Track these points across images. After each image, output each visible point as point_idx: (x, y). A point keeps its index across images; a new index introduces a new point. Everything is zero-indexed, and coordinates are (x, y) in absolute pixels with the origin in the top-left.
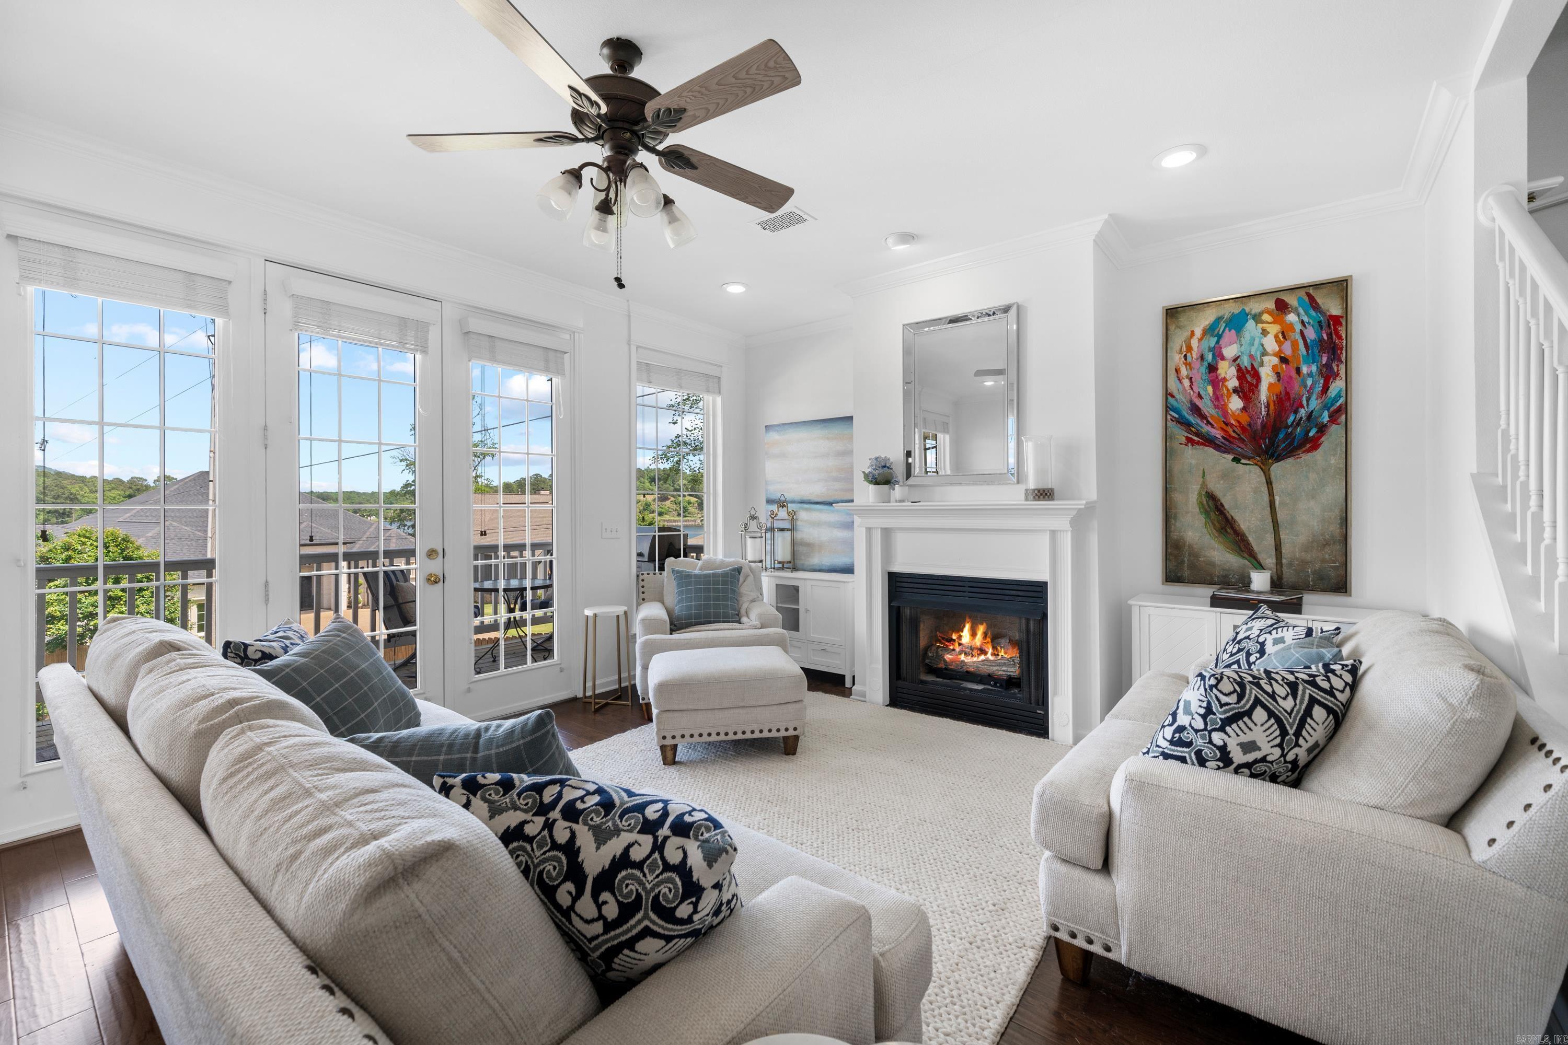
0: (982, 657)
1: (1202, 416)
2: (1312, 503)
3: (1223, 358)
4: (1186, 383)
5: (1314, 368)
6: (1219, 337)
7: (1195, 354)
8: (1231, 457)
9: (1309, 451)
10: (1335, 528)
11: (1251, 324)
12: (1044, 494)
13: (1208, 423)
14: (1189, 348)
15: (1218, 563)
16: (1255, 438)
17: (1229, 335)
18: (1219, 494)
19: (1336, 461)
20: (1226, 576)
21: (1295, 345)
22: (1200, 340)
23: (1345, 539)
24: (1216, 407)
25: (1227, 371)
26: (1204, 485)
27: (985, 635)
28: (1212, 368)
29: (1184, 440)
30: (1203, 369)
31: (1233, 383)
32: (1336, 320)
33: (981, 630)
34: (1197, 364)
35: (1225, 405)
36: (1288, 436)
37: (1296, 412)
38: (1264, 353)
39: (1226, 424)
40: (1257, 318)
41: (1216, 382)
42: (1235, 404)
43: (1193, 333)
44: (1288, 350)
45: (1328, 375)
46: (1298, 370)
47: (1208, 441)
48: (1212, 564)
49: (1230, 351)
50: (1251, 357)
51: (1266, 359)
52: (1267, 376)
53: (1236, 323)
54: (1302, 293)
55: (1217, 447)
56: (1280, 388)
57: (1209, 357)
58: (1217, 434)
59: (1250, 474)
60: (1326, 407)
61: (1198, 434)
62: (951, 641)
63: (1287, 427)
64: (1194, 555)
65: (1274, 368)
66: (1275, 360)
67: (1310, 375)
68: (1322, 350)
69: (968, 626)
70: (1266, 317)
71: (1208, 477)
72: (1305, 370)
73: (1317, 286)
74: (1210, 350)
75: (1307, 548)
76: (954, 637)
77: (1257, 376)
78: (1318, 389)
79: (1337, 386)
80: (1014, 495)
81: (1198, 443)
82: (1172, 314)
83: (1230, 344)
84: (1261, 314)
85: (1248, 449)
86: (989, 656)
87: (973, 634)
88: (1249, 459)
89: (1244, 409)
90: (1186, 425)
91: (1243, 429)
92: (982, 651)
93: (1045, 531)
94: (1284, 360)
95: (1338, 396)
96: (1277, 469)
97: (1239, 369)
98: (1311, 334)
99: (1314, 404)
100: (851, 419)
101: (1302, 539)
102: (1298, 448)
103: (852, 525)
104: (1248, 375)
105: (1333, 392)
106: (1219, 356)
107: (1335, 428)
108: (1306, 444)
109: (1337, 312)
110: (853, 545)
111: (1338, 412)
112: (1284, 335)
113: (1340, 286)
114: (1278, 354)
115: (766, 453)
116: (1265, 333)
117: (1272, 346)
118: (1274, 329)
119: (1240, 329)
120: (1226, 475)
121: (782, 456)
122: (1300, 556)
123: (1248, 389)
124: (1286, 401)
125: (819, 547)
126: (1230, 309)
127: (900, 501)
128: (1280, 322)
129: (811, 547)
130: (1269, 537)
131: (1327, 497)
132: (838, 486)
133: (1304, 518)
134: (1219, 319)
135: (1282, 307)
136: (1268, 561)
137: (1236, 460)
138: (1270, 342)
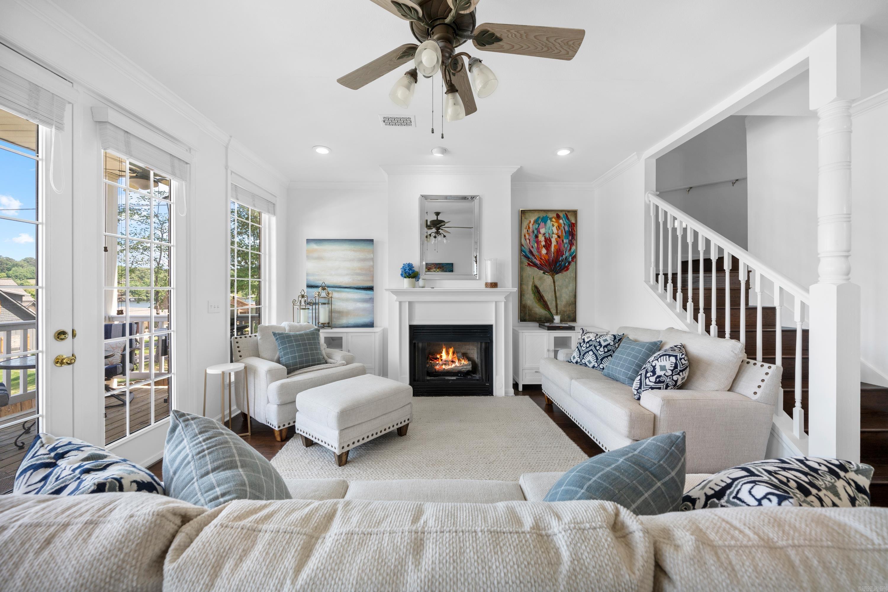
0: (453, 365)
1: (533, 255)
2: (566, 290)
3: (540, 233)
4: (528, 241)
5: (567, 241)
6: (539, 224)
7: (531, 230)
8: (542, 272)
9: (566, 271)
10: (572, 299)
11: (549, 221)
12: (494, 285)
13: (535, 258)
14: (529, 228)
16: (550, 265)
17: (542, 224)
18: (538, 286)
19: (573, 275)
20: (540, 318)
21: (562, 231)
22: (533, 225)
23: (575, 303)
24: (538, 252)
25: (541, 238)
26: (533, 282)
27: (454, 353)
28: (537, 237)
29: (527, 264)
30: (534, 237)
31: (543, 243)
32: (573, 224)
33: (451, 351)
34: (531, 234)
35: (541, 252)
36: (560, 265)
37: (562, 256)
38: (553, 233)
39: (541, 259)
40: (551, 219)
41: (538, 242)
42: (544, 251)
43: (530, 222)
44: (560, 234)
45: (571, 244)
46: (563, 241)
47: (535, 265)
48: (536, 314)
49: (542, 231)
50: (549, 234)
51: (553, 235)
52: (554, 241)
53: (544, 220)
54: (564, 213)
55: (538, 268)
56: (557, 247)
57: (536, 232)
58: (538, 262)
59: (548, 279)
60: (570, 255)
61: (532, 262)
62: (437, 359)
63: (560, 262)
64: (530, 310)
65: (556, 239)
66: (556, 236)
67: (566, 243)
68: (570, 235)
69: (444, 350)
70: (554, 220)
71: (535, 279)
72: (565, 241)
73: (569, 211)
74: (536, 229)
75: (565, 306)
76: (438, 356)
77: (551, 241)
78: (568, 248)
79: (574, 248)
81: (532, 266)
82: (523, 212)
83: (542, 228)
84: (552, 218)
85: (547, 269)
86: (457, 364)
87: (448, 353)
88: (548, 273)
89: (547, 254)
90: (528, 258)
91: (546, 261)
92: (453, 362)
93: (492, 302)
94: (559, 237)
95: (574, 252)
96: (557, 277)
97: (545, 238)
98: (567, 229)
99: (567, 254)
100: (372, 241)
101: (564, 303)
102: (563, 269)
103: (371, 300)
104: (548, 241)
105: (572, 250)
106: (539, 232)
107: (573, 263)
108: (566, 268)
109: (573, 222)
110: (372, 311)
111: (574, 257)
112: (559, 227)
113: (575, 213)
114: (557, 234)
115: (307, 256)
116: (553, 225)
117: (555, 231)
118: (556, 225)
119: (545, 223)
120: (541, 279)
121: (320, 258)
122: (563, 309)
123: (548, 246)
124: (559, 252)
125: (347, 313)
126: (542, 215)
127: (423, 287)
128: (557, 222)
129: (341, 313)
130: (554, 303)
131: (571, 287)
132: (360, 278)
133: (564, 295)
134: (539, 217)
135: (558, 217)
136: (553, 311)
137: (544, 273)
138: (554, 228)
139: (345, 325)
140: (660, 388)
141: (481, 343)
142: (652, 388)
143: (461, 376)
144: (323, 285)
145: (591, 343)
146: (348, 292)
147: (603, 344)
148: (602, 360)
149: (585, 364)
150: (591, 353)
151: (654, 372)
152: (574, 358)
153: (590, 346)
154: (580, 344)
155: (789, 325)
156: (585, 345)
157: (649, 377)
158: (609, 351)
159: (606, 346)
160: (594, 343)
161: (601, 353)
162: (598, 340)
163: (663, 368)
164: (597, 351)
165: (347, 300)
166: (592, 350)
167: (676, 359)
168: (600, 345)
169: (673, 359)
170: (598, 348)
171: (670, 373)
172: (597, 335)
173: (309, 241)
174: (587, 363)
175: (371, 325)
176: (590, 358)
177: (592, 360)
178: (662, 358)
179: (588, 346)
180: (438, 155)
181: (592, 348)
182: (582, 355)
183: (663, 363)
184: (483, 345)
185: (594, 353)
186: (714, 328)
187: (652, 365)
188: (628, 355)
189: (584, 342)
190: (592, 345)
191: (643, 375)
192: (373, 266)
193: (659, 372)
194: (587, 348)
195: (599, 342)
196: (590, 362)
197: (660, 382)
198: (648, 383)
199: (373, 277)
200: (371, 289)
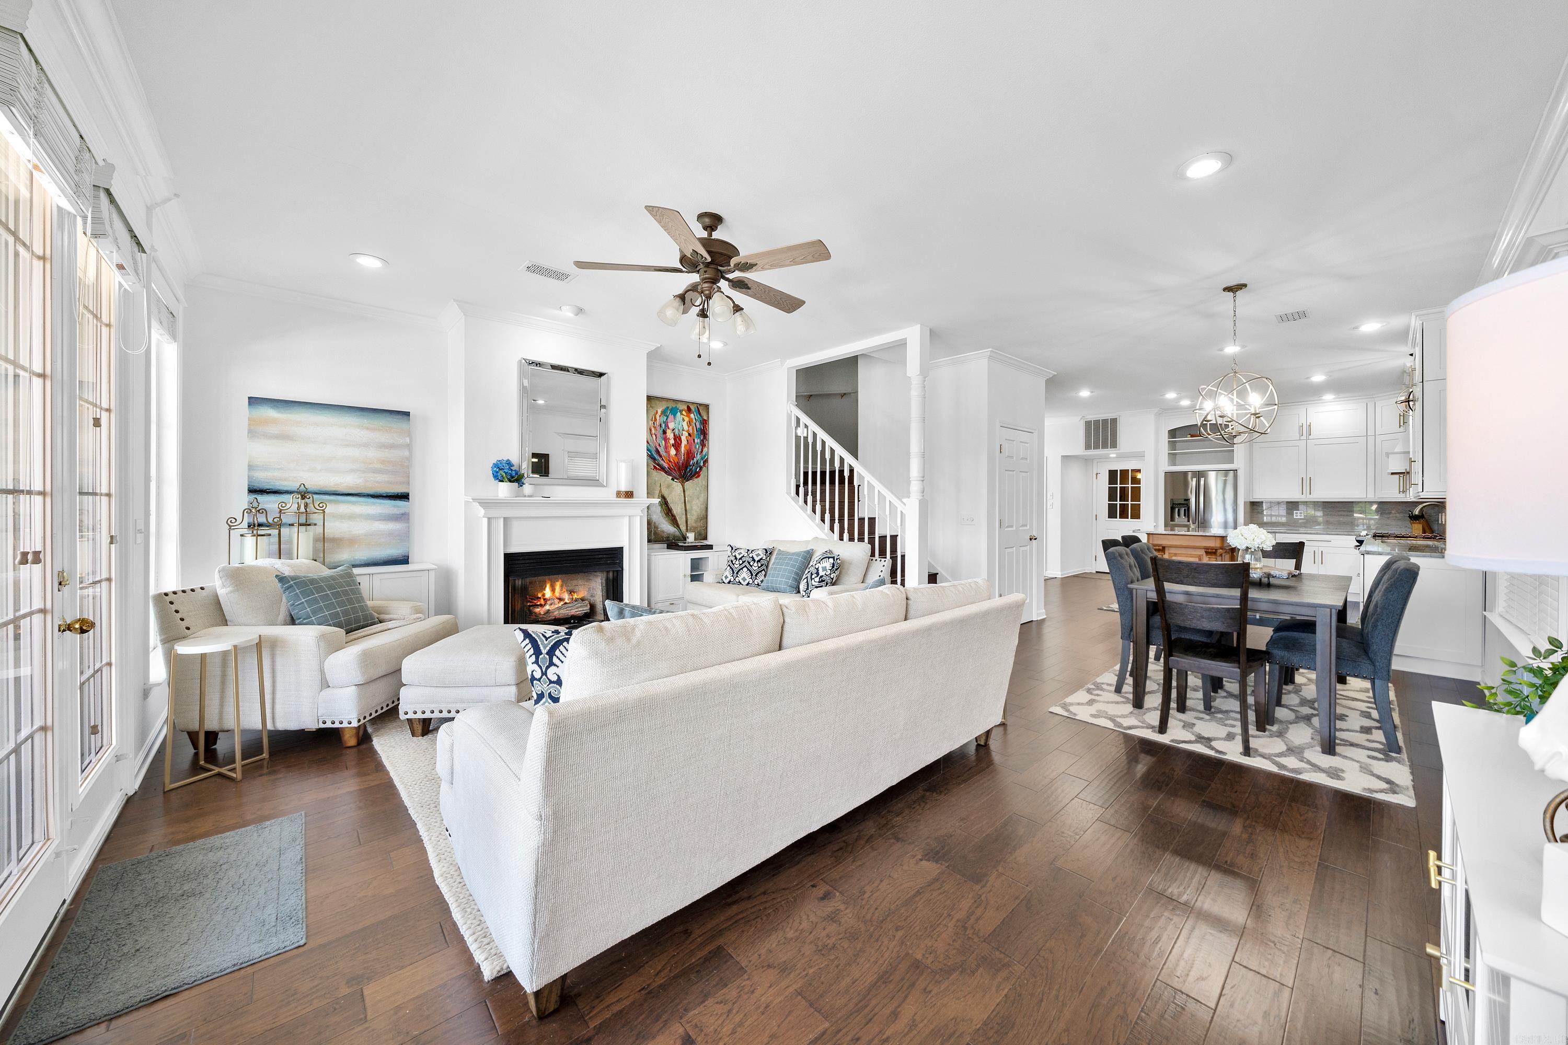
1: (661, 456)
2: (697, 501)
3: (668, 428)
4: (654, 436)
5: (699, 441)
6: (668, 417)
7: (658, 423)
8: (671, 478)
9: (697, 478)
10: (704, 512)
11: (679, 414)
12: (629, 495)
13: (663, 459)
14: (656, 420)
15: (665, 531)
16: (679, 470)
17: (671, 417)
18: (666, 496)
19: (704, 483)
20: (668, 537)
21: (693, 428)
22: (660, 416)
23: (706, 517)
24: (666, 452)
25: (670, 435)
26: (660, 491)
27: (561, 587)
28: (665, 432)
29: (653, 468)
30: (661, 432)
31: (672, 441)
32: (705, 420)
33: (557, 585)
34: (658, 428)
35: (669, 452)
36: (691, 469)
37: (693, 459)
38: (683, 430)
39: (670, 461)
40: (681, 411)
41: (666, 439)
42: (673, 452)
43: (657, 412)
44: (691, 431)
45: (703, 444)
46: (694, 440)
47: (663, 469)
48: (663, 532)
49: (671, 425)
50: (679, 430)
51: (684, 432)
52: (684, 439)
53: (674, 411)
54: (696, 405)
55: (666, 472)
56: (688, 448)
57: (663, 426)
58: (666, 465)
59: (677, 486)
60: (702, 459)
61: (658, 465)
62: (538, 598)
63: (690, 466)
64: (656, 527)
65: (686, 437)
66: (687, 434)
67: (697, 444)
68: (701, 434)
70: (684, 413)
71: (662, 487)
72: (696, 441)
73: (700, 405)
74: (664, 422)
75: (696, 522)
77: (680, 439)
78: (700, 450)
79: (705, 450)
80: (608, 494)
81: (658, 469)
82: (650, 399)
83: (672, 422)
84: (682, 410)
85: (677, 474)
87: (553, 589)
88: (677, 479)
89: (676, 454)
90: (654, 459)
91: (675, 464)
93: (625, 516)
94: (689, 435)
95: (706, 455)
96: (687, 484)
97: (674, 435)
98: (698, 426)
99: (699, 457)
100: (407, 414)
101: (694, 518)
102: (695, 475)
104: (677, 438)
105: (704, 453)
106: (667, 426)
107: (704, 468)
108: (696, 474)
109: (705, 418)
110: (406, 536)
111: (706, 462)
112: (690, 423)
113: (707, 407)
114: (688, 431)
115: (250, 431)
116: (683, 420)
117: (686, 428)
118: (687, 419)
119: (675, 416)
120: (669, 486)
121: (284, 437)
122: (694, 525)
123: (677, 446)
124: (690, 455)
125: (352, 541)
126: (671, 405)
127: (529, 496)
128: (689, 416)
130: (684, 517)
131: (702, 498)
132: (381, 478)
133: (695, 508)
134: (668, 408)
135: (689, 410)
136: (683, 528)
137: (673, 479)
138: (685, 425)
140: (822, 586)
141: (608, 572)
142: (817, 587)
143: (574, 623)
144: (302, 488)
145: (744, 559)
147: (757, 559)
148: (756, 575)
149: (739, 582)
150: (745, 569)
151: (818, 573)
152: (726, 577)
153: (743, 562)
154: (732, 561)
155: (883, 534)
156: (737, 562)
158: (762, 565)
159: (759, 561)
160: (747, 559)
161: (756, 569)
162: (751, 556)
163: (824, 569)
164: (751, 566)
165: (352, 517)
166: (746, 566)
167: (834, 560)
168: (754, 560)
169: (831, 560)
170: (751, 564)
171: (829, 572)
172: (748, 550)
173: (253, 401)
174: (741, 581)
175: (404, 560)
176: (744, 574)
177: (746, 577)
179: (741, 562)
180: (567, 312)
181: (746, 564)
182: (736, 573)
183: (824, 565)
184: (611, 575)
185: (748, 569)
186: (846, 536)
187: (815, 568)
188: (787, 564)
189: (736, 559)
190: (745, 561)
191: (809, 578)
192: (409, 459)
193: (821, 573)
194: (741, 565)
195: (752, 557)
196: (744, 579)
197: (823, 581)
198: (814, 583)
199: (409, 477)
200: (404, 497)
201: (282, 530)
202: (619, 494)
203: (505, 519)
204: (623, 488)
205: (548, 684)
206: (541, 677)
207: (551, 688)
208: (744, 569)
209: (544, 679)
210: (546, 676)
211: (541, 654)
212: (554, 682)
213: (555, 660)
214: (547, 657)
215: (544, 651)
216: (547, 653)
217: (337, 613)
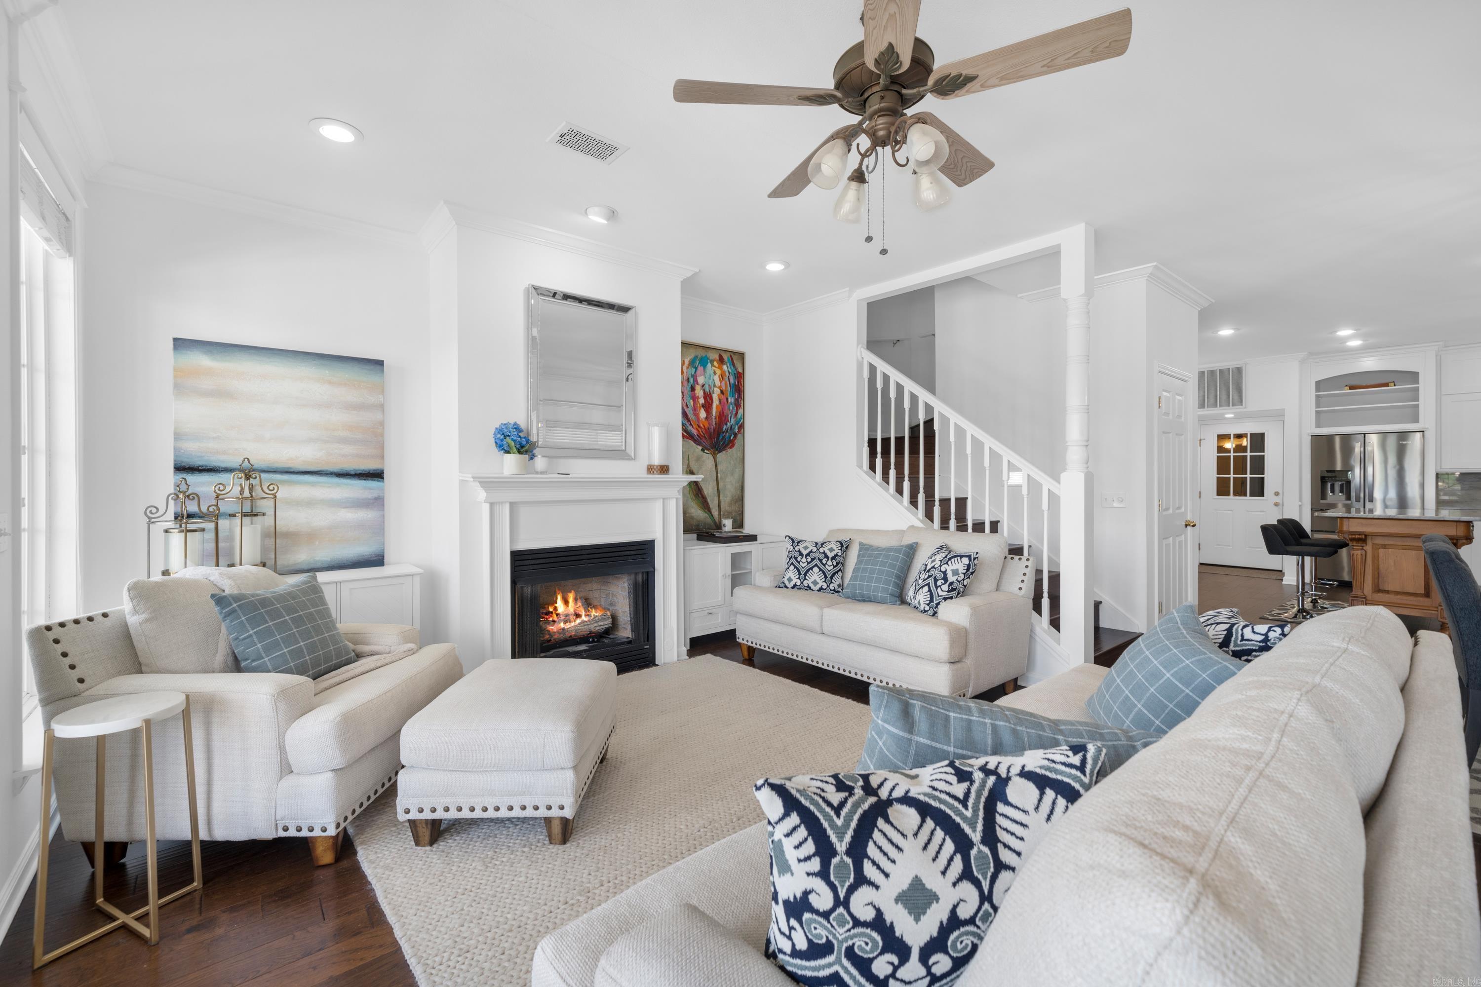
0: (578, 621)
1: (688, 420)
2: (731, 478)
3: (698, 384)
5: (733, 400)
6: (696, 369)
7: (685, 377)
8: (700, 448)
9: (731, 448)
10: (739, 492)
11: (709, 365)
12: (665, 469)
13: (691, 424)
15: (695, 517)
16: (710, 438)
17: (700, 369)
19: (740, 454)
20: (698, 525)
21: (726, 384)
22: (687, 368)
23: (742, 499)
24: (694, 414)
25: (699, 392)
26: (688, 465)
27: (576, 600)
28: (693, 389)
30: (689, 388)
31: (702, 401)
32: (739, 373)
33: (571, 597)
34: (686, 384)
35: (698, 414)
36: (724, 437)
37: (726, 424)
38: (715, 386)
39: (699, 426)
40: (712, 362)
41: (695, 398)
42: (703, 414)
43: (684, 363)
44: (724, 388)
45: (738, 405)
46: (727, 399)
48: (698, 520)
49: (701, 380)
50: (709, 386)
51: (715, 389)
52: (715, 397)
53: (704, 362)
54: (729, 354)
55: (695, 441)
56: (720, 409)
57: (691, 380)
58: (694, 432)
59: (708, 458)
60: (737, 423)
61: (686, 431)
62: (549, 613)
63: (723, 432)
65: (718, 395)
66: (719, 391)
67: (731, 403)
68: (736, 391)
69: (559, 597)
70: (715, 363)
71: (690, 460)
72: (730, 400)
73: (735, 353)
74: (693, 376)
75: (730, 505)
76: (551, 609)
77: (711, 398)
78: (734, 412)
79: (740, 411)
81: (686, 437)
83: (701, 376)
84: (714, 361)
85: (707, 443)
86: (584, 618)
87: (566, 602)
88: (708, 450)
89: (706, 418)
91: (705, 430)
92: (578, 616)
93: (658, 499)
94: (722, 392)
95: (741, 418)
96: (721, 456)
97: (704, 393)
98: (732, 381)
99: (733, 421)
100: (380, 363)
101: (728, 499)
102: (727, 445)
103: (378, 502)
104: (708, 396)
105: (739, 415)
106: (696, 381)
107: (739, 436)
108: (730, 444)
109: (740, 370)
110: (379, 529)
111: (741, 427)
112: (722, 377)
113: (742, 356)
114: (720, 387)
115: (176, 386)
116: (715, 373)
117: (718, 383)
118: (718, 372)
119: (705, 367)
120: (698, 459)
121: (222, 394)
122: (728, 509)
123: (707, 406)
124: (722, 417)
125: (311, 536)
126: (701, 353)
127: (542, 473)
128: (720, 368)
129: (293, 537)
130: (716, 499)
131: (737, 475)
132: (348, 449)
133: (729, 487)
134: (696, 357)
135: (721, 360)
136: (715, 513)
137: (703, 450)
138: (716, 378)
139: (305, 567)
140: (951, 598)
141: (636, 574)
142: (945, 599)
143: (593, 641)
144: (246, 464)
145: (812, 555)
146: (313, 484)
147: (830, 555)
148: (832, 578)
149: (808, 586)
150: (816, 570)
151: (945, 579)
152: (790, 580)
153: (813, 560)
154: (795, 558)
156: (804, 560)
157: (940, 586)
158: (838, 564)
159: (833, 558)
160: (817, 555)
161: (829, 568)
162: (820, 550)
163: (955, 572)
164: (824, 565)
165: (310, 503)
166: (816, 565)
167: (970, 560)
168: (827, 557)
169: (966, 561)
170: (823, 561)
172: (817, 544)
173: (180, 344)
174: (812, 586)
175: (377, 561)
176: (815, 576)
177: (818, 580)
178: (953, 560)
179: (809, 560)
180: (597, 219)
181: (816, 562)
182: (803, 575)
183: (955, 567)
184: (640, 577)
185: (820, 570)
187: (941, 571)
188: (883, 564)
189: (801, 554)
190: (815, 558)
192: (382, 424)
193: (951, 578)
194: (808, 563)
195: (823, 553)
196: (815, 583)
197: (953, 590)
198: (941, 593)
199: (382, 448)
200: (377, 475)
201: (221, 522)
202: (650, 469)
203: (513, 505)
204: (657, 461)
205: (848, 926)
206: (833, 910)
207: (855, 936)
208: (814, 569)
209: (841, 915)
210: (847, 908)
211: (834, 853)
212: (865, 924)
213: (869, 870)
214: (849, 861)
215: (841, 847)
216: (848, 853)
217: (300, 650)
